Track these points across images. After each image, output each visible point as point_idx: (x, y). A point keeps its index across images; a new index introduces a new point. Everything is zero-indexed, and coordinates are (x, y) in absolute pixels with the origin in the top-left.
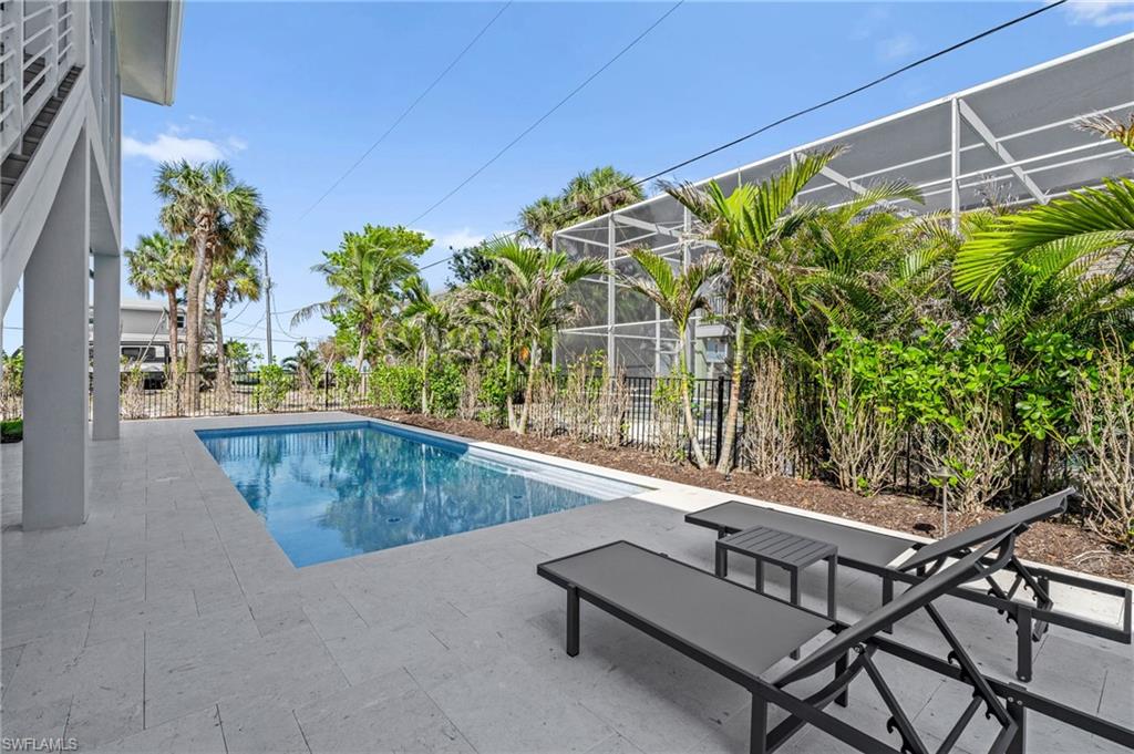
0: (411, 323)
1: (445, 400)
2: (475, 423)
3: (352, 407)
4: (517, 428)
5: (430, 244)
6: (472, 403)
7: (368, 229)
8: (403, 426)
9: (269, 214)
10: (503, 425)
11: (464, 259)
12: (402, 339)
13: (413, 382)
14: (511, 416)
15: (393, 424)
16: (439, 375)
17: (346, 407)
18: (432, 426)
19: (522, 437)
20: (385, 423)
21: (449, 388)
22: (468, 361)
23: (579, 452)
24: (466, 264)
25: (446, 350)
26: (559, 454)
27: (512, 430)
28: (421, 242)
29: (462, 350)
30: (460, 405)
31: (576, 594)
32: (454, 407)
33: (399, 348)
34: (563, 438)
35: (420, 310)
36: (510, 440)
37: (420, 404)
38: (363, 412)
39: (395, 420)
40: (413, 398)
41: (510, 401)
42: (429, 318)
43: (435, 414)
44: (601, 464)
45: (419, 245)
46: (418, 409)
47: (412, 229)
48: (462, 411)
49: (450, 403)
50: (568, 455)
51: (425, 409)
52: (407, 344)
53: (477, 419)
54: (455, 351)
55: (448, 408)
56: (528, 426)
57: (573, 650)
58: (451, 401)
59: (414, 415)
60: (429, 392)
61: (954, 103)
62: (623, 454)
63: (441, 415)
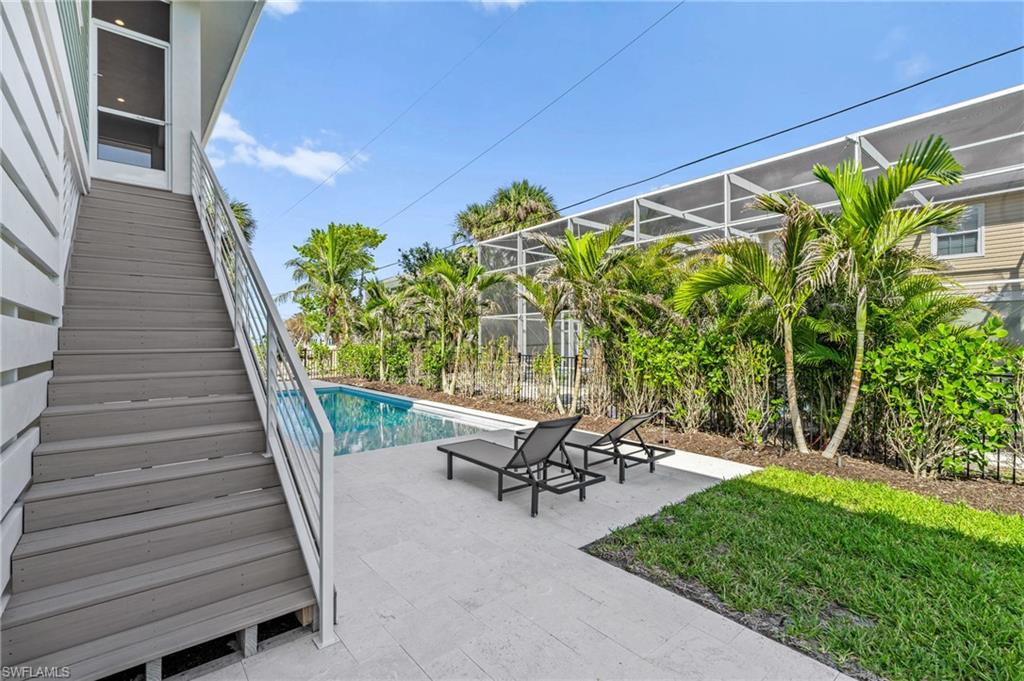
0: (372, 314)
1: (397, 371)
2: (420, 388)
3: (326, 376)
4: (448, 390)
5: (383, 238)
6: (417, 373)
7: (332, 227)
8: (366, 390)
9: (257, 224)
10: (439, 388)
11: (411, 257)
12: (364, 323)
13: (373, 357)
14: (444, 383)
15: (357, 389)
16: (392, 353)
17: (320, 376)
18: (388, 390)
19: (452, 397)
20: (351, 387)
21: (400, 362)
22: (414, 339)
23: (488, 406)
24: (412, 261)
25: (398, 331)
26: (475, 408)
27: (445, 391)
28: (376, 237)
29: (410, 331)
30: (409, 374)
31: (451, 454)
32: (404, 376)
33: (361, 330)
34: (480, 397)
35: (379, 304)
36: (444, 399)
37: (378, 374)
38: (334, 380)
39: (360, 385)
40: (373, 370)
41: (443, 372)
42: (385, 311)
43: (390, 381)
44: (501, 413)
45: (374, 239)
46: (377, 378)
47: (369, 224)
48: (409, 378)
49: (401, 373)
50: (482, 408)
51: (382, 377)
52: (367, 326)
53: (421, 385)
54: (405, 332)
55: (400, 377)
56: (456, 389)
57: (450, 477)
58: (401, 371)
59: (374, 382)
60: (385, 364)
61: (726, 177)
62: (516, 407)
63: (394, 382)
